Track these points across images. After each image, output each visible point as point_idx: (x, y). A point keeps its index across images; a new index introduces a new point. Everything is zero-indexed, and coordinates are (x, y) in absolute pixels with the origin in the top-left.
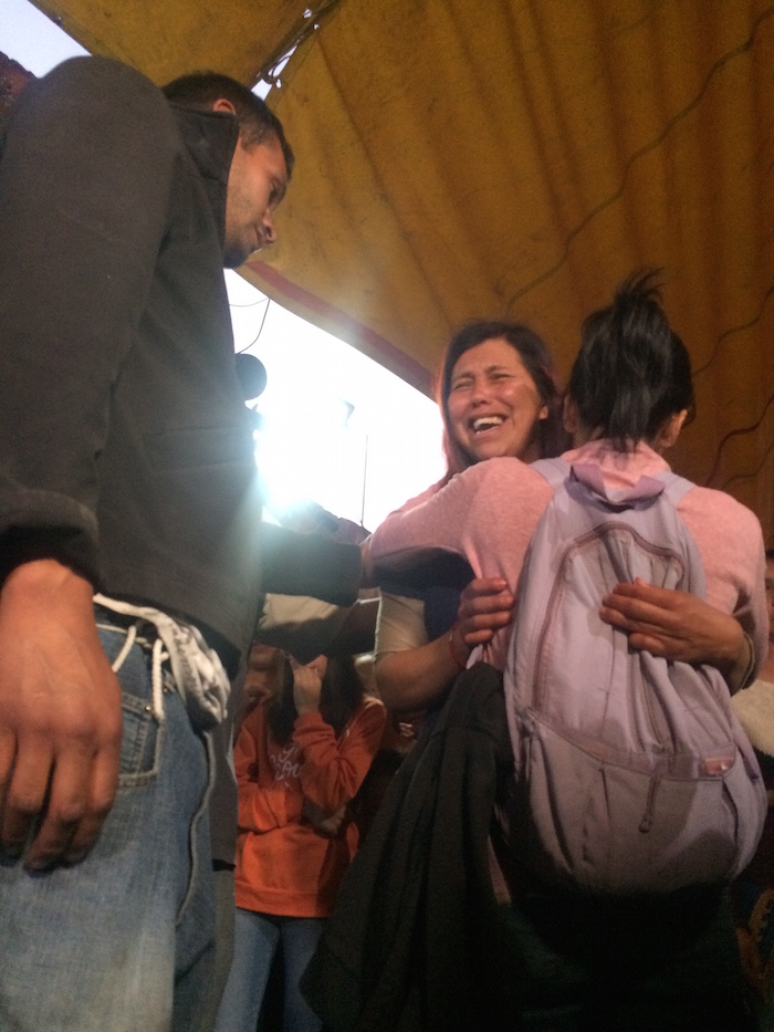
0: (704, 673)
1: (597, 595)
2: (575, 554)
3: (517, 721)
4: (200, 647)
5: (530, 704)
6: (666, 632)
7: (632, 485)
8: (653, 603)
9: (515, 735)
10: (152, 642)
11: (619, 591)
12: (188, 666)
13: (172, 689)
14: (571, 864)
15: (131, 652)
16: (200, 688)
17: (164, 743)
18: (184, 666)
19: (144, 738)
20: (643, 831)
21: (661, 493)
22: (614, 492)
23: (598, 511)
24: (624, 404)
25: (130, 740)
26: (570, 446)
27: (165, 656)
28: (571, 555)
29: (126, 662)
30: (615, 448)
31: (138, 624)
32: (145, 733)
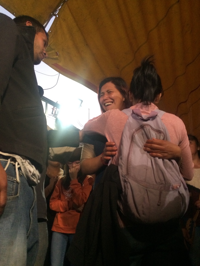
0: (172, 162)
1: (142, 144)
2: (136, 134)
3: (123, 179)
4: (29, 163)
5: (126, 174)
6: (161, 151)
7: (149, 114)
8: (157, 145)
9: (122, 183)
10: (15, 163)
11: (148, 142)
12: (26, 169)
13: (22, 175)
14: (140, 216)
15: (9, 166)
16: (30, 174)
17: (21, 188)
18: (25, 169)
19: (15, 187)
20: (158, 205)
21: (157, 115)
22: (144, 116)
23: (141, 122)
24: (147, 93)
25: (10, 188)
26: (132, 105)
27: (19, 166)
28: (134, 134)
29: (8, 168)
30: (145, 104)
31: (11, 158)
32: (15, 186)
